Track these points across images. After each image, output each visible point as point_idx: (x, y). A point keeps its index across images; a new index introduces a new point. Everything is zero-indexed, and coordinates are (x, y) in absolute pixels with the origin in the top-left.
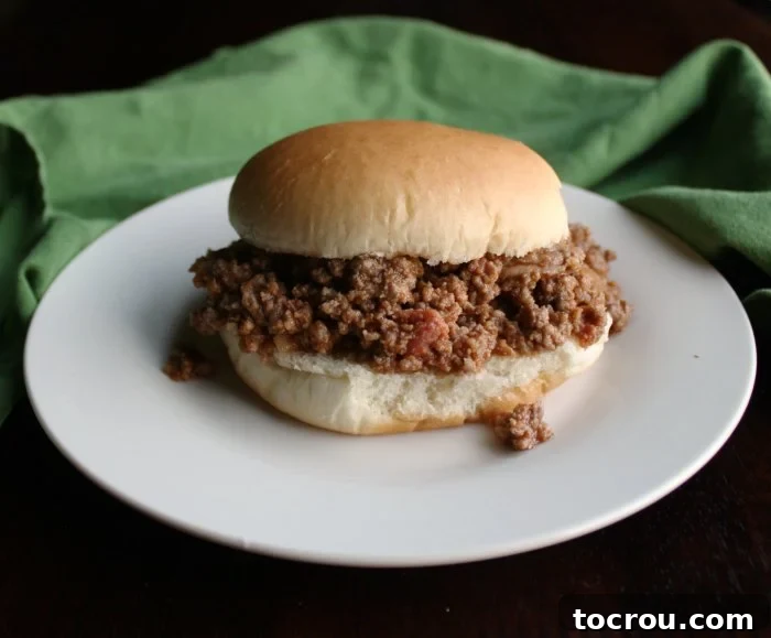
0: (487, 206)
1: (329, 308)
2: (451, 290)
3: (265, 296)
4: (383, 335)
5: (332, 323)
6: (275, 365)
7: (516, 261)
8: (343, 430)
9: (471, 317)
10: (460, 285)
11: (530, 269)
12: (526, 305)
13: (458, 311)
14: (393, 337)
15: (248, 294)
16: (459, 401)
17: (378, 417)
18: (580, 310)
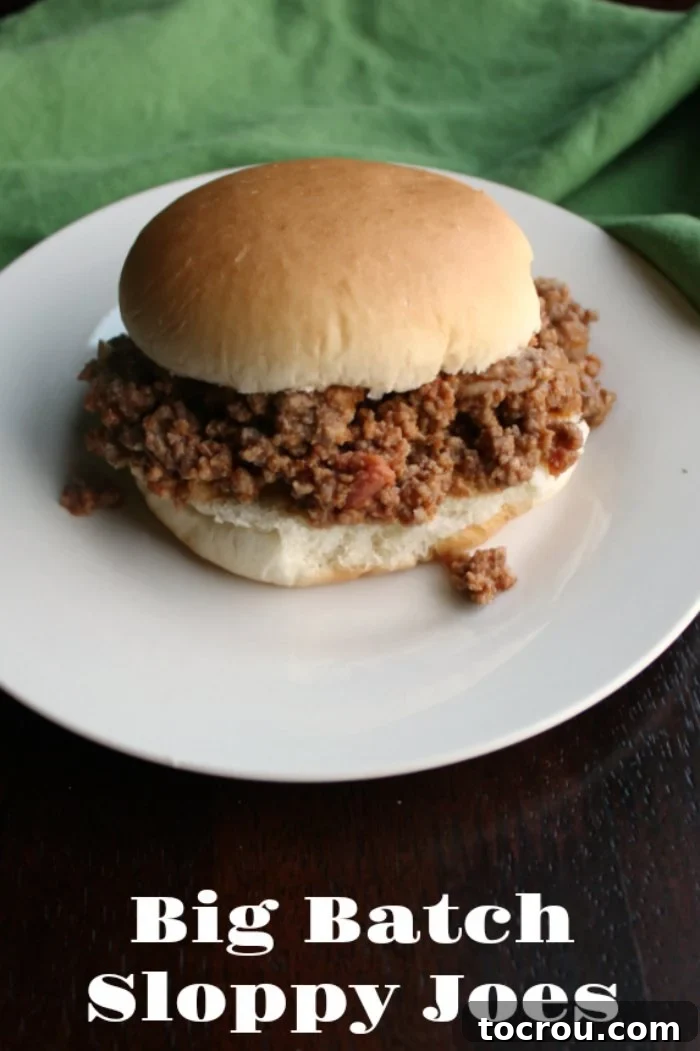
0: (439, 319)
1: (250, 455)
2: (399, 423)
3: (173, 438)
4: (318, 489)
5: (256, 471)
6: (193, 511)
7: (476, 378)
8: (276, 581)
9: (424, 449)
10: (408, 414)
11: (494, 386)
12: (487, 427)
13: (407, 449)
14: (328, 490)
15: (153, 437)
16: (409, 545)
17: (314, 570)
18: (551, 434)
